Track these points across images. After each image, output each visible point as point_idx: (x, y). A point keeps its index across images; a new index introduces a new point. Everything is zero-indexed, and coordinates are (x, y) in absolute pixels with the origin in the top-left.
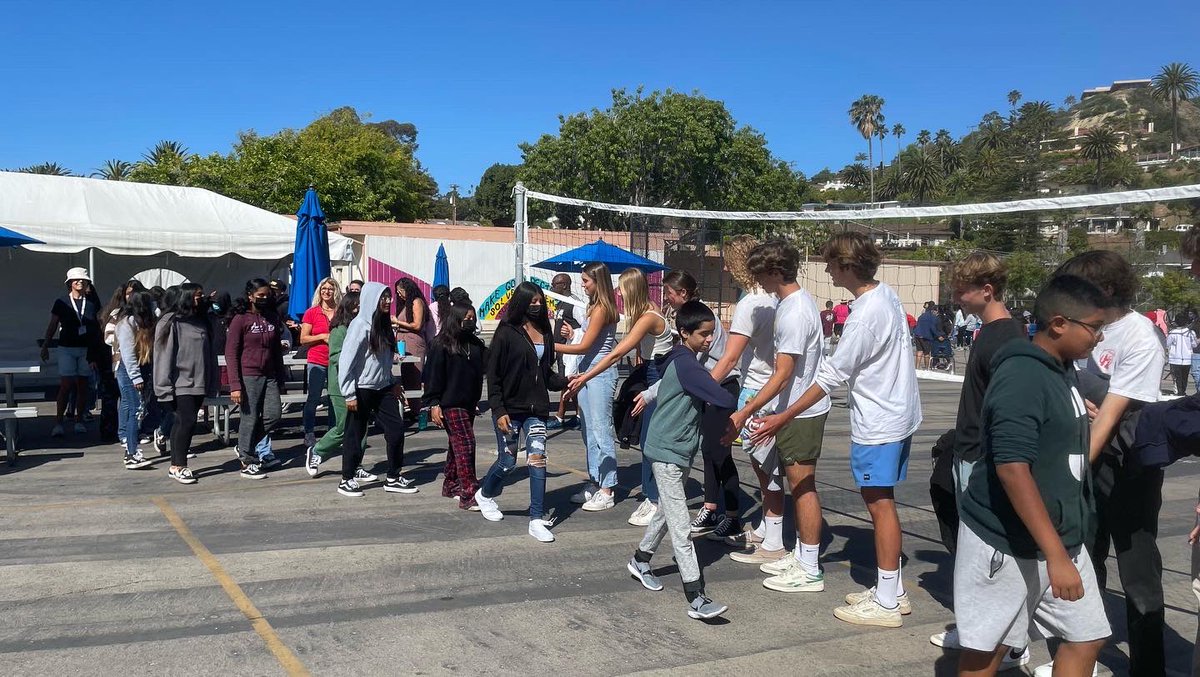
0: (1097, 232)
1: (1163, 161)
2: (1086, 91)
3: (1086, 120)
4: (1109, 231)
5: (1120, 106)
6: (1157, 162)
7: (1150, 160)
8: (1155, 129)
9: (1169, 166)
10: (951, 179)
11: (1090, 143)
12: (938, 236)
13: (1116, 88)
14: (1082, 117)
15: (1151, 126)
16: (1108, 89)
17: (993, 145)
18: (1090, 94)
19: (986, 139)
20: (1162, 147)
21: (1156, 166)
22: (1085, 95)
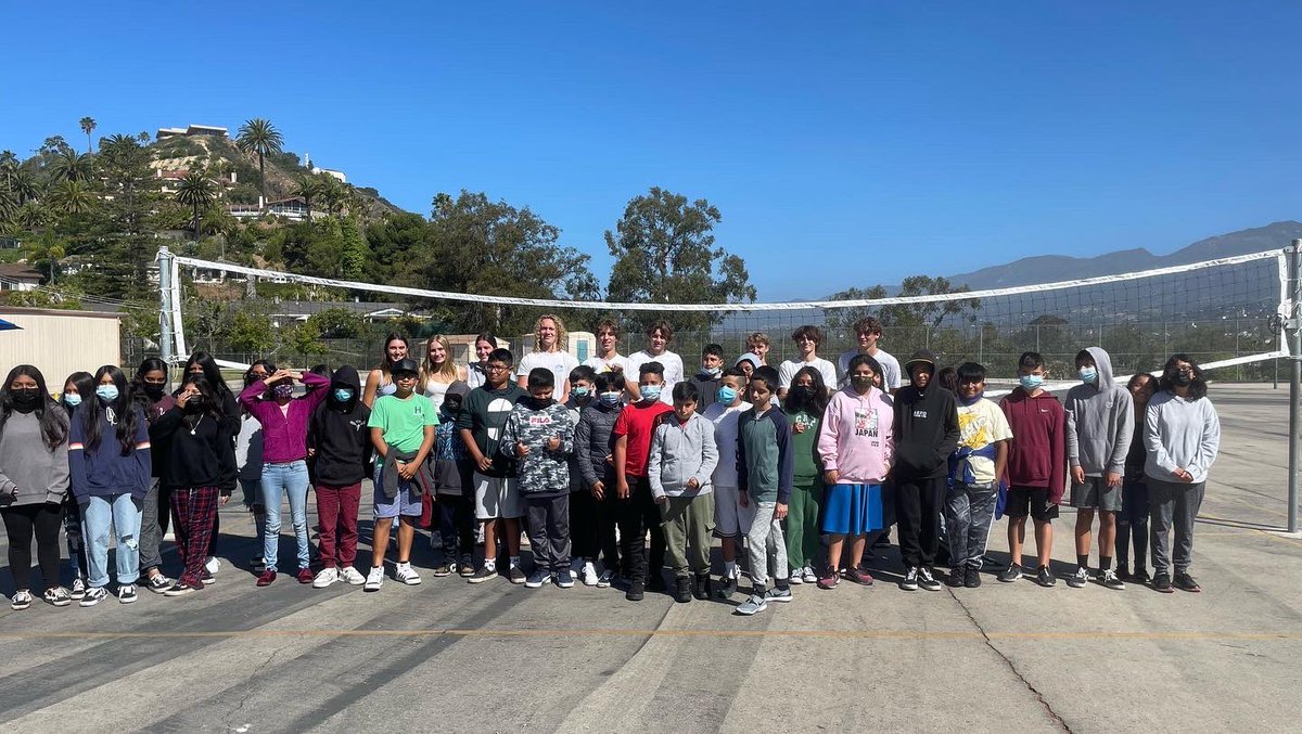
0: (202, 281)
1: (255, 214)
2: (161, 130)
3: (167, 161)
4: (214, 280)
5: (199, 151)
6: (250, 213)
7: (243, 210)
8: (237, 180)
9: (261, 219)
10: (22, 211)
11: (185, 188)
12: (24, 279)
13: (192, 131)
14: (163, 158)
15: (234, 175)
16: (185, 131)
17: (73, 177)
18: (167, 134)
19: (64, 169)
20: (248, 199)
21: (248, 217)
22: (161, 134)
